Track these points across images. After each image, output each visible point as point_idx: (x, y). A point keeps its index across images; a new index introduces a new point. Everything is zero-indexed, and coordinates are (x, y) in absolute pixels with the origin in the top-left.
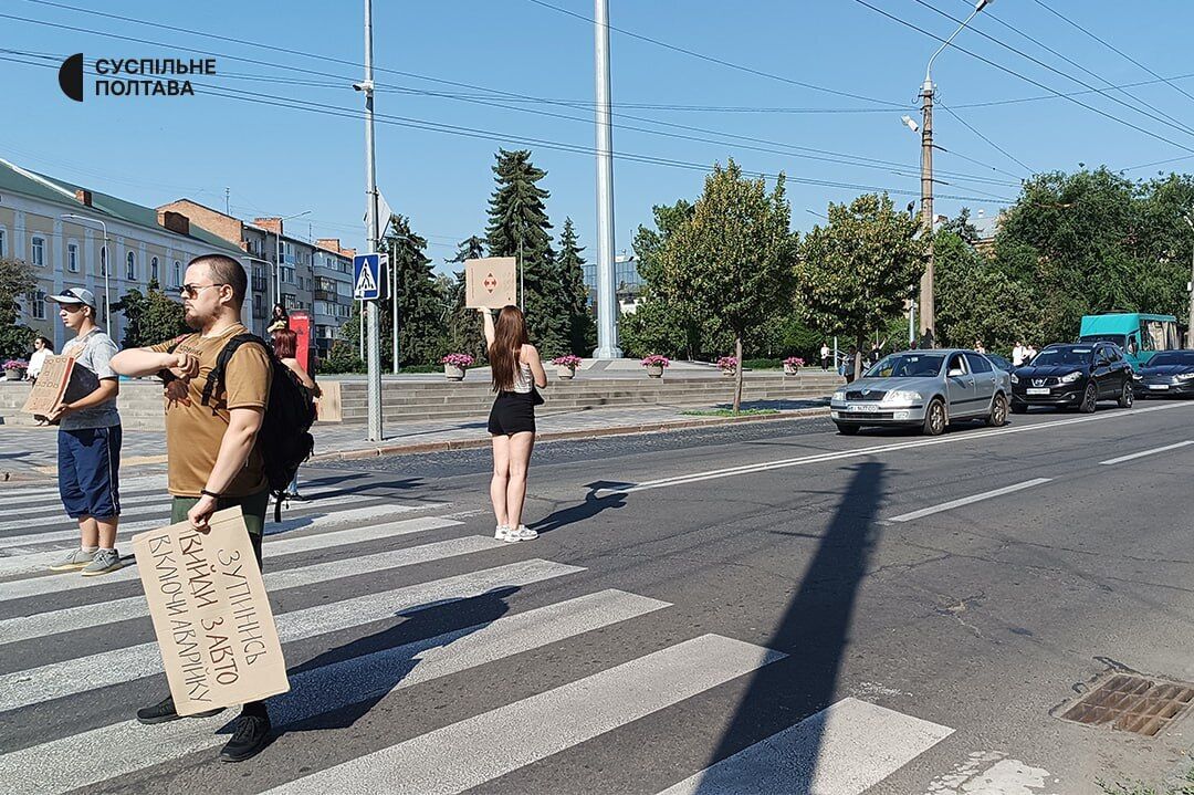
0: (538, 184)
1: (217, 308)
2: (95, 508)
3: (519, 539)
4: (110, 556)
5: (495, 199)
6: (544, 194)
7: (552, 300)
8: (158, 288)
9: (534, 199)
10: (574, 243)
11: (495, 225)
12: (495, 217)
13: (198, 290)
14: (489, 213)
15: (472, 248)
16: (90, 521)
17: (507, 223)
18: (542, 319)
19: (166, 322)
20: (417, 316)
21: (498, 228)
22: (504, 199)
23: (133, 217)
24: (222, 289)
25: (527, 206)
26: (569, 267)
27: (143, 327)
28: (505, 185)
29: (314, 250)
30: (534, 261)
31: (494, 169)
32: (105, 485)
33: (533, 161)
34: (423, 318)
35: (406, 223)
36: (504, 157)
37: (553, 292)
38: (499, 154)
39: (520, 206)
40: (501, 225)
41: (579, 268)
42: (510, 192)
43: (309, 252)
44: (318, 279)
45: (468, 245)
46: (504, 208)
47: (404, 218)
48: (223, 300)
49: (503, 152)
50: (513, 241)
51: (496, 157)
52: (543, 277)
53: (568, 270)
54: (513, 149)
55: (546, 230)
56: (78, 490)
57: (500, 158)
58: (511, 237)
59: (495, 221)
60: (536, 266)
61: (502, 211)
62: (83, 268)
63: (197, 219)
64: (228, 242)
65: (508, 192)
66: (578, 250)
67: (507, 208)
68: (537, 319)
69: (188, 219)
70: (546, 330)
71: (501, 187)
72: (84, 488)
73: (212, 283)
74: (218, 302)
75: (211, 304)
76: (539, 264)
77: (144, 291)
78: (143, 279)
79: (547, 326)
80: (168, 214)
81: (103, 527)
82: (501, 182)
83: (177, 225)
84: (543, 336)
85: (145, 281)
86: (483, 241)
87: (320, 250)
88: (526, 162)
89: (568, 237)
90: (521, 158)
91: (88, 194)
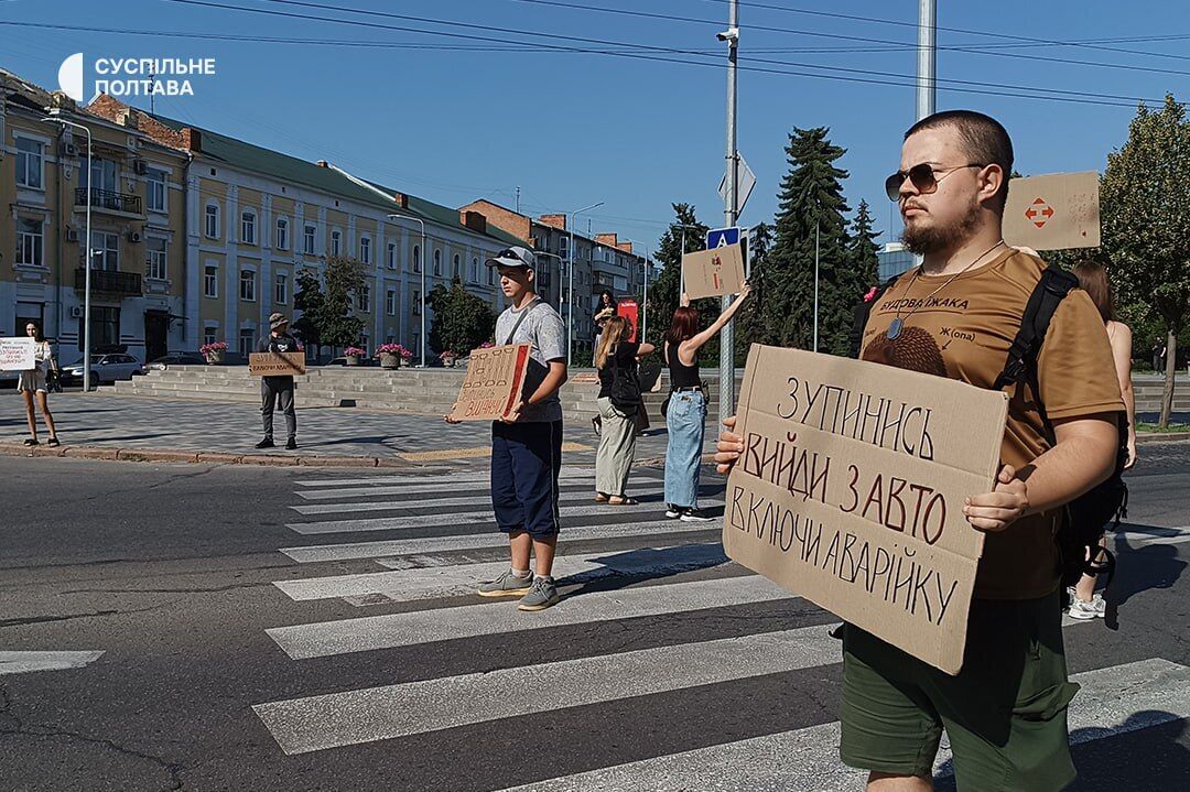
0: (836, 164)
1: (972, 211)
2: (535, 522)
3: (1092, 615)
4: (548, 586)
5: (786, 182)
6: (842, 174)
7: (847, 290)
8: (459, 283)
9: (831, 179)
10: (869, 228)
11: (787, 210)
12: (786, 201)
13: (938, 176)
14: (780, 197)
15: (759, 236)
16: (523, 537)
17: (800, 208)
18: (835, 311)
19: (467, 315)
20: (699, 308)
21: (788, 214)
22: (796, 183)
23: (439, 217)
24: (983, 172)
25: (823, 188)
26: (862, 254)
27: (447, 319)
28: (799, 166)
29: (594, 245)
30: (828, 248)
31: (787, 149)
32: (546, 496)
33: (831, 139)
34: (706, 310)
35: (692, 211)
36: (798, 136)
37: (848, 281)
38: (794, 134)
39: (815, 188)
40: (794, 210)
41: (874, 256)
42: (803, 174)
43: (589, 247)
44: (597, 273)
45: (755, 233)
46: (796, 191)
47: (690, 207)
48: (982, 196)
49: (796, 131)
50: (805, 227)
51: (790, 137)
52: (837, 266)
53: (861, 258)
54: (808, 127)
55: (843, 214)
56: (514, 498)
57: (794, 137)
58: (803, 223)
59: (787, 206)
60: (830, 254)
61: (794, 195)
62: (399, 266)
63: (494, 219)
64: (518, 239)
65: (801, 174)
66: (873, 236)
67: (801, 190)
68: (830, 311)
69: (485, 218)
70: (840, 323)
71: (794, 168)
72: (522, 496)
73: (965, 161)
74: (974, 199)
75: (963, 202)
76: (833, 252)
77: (448, 286)
78: (447, 275)
79: (841, 319)
80: (469, 214)
81: (539, 547)
82: (794, 163)
83: (476, 223)
84: (836, 330)
85: (448, 277)
86: (771, 227)
87: (599, 245)
88: (823, 140)
89: (863, 220)
90: (819, 134)
91: (405, 197)
